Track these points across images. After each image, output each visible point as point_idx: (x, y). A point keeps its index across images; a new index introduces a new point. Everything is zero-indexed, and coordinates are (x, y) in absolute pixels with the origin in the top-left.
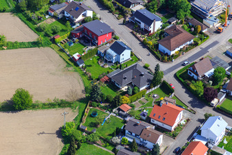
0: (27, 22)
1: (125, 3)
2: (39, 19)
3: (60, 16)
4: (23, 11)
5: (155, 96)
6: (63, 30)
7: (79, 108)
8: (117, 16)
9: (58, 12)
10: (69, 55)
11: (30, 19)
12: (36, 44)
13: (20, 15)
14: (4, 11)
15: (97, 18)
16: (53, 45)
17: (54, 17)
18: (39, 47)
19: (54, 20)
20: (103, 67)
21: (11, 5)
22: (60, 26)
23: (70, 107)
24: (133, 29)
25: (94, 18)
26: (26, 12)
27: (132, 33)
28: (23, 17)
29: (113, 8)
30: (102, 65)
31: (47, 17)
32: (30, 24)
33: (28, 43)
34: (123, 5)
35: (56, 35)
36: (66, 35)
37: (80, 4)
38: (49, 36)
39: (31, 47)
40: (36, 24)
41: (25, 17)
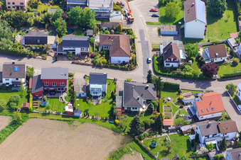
1: (39, 41)
5: (169, 99)
7: (134, 149)
8: (40, 57)
10: (58, 114)
12: (15, 124)
16: (30, 115)
18: (21, 124)
20: (97, 104)
23: (125, 153)
24: (70, 60)
27: (73, 63)
29: (32, 53)
30: (95, 103)
33: (7, 127)
34: (38, 44)
35: (25, 104)
36: (31, 99)
37: (13, 63)
38: (16, 110)
39: (15, 129)
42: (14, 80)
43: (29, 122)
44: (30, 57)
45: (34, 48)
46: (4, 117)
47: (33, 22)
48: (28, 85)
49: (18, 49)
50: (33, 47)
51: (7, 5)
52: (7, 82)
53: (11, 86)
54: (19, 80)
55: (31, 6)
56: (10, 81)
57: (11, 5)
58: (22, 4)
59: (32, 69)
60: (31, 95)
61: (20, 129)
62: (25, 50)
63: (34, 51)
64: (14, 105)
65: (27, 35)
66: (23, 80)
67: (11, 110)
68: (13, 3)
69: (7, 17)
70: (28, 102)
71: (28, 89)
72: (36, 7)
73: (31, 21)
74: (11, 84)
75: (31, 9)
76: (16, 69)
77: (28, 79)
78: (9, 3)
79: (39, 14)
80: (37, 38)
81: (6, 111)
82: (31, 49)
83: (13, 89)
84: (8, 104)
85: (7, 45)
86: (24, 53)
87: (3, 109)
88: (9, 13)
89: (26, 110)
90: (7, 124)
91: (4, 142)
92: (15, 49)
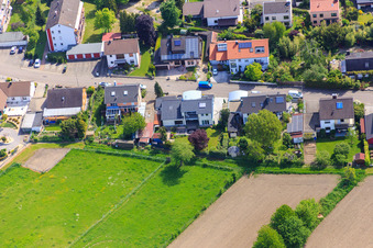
1: (367, 65)
2: (299, 155)
4: (261, 161)
8: (371, 88)
12: (347, 184)
16: (367, 171)
17: (307, 141)
18: (356, 185)
19: (313, 145)
21: (230, 168)
29: (358, 83)
32: (294, 169)
33: (336, 190)
34: (367, 69)
35: (358, 155)
36: (366, 147)
37: (334, 97)
38: (345, 164)
39: (348, 192)
40: (302, 164)
41: (274, 166)
42: (338, 122)
43: (368, 180)
44: (356, 89)
45: (360, 76)
46: (329, 176)
47: (354, 40)
48: (358, 128)
49: (337, 79)
50: (360, 74)
51: (312, 19)
52: (327, 125)
53: (334, 132)
54: (346, 121)
55: (348, 18)
56: (332, 124)
57: (318, 19)
58: (335, 15)
59: (362, 105)
60: (365, 142)
61: (355, 192)
62: (349, 79)
63: (361, 80)
64: (342, 158)
65: (349, 58)
66: (351, 121)
67: (339, 165)
68: (321, 16)
69: (315, 35)
70: (363, 151)
71: (360, 134)
72: (355, 18)
73: (351, 37)
74: (333, 128)
75: (347, 22)
76: (340, 105)
77: (357, 119)
78: (315, 16)
79: (362, 28)
80: (365, 60)
81: (330, 168)
82: (357, 78)
83: (337, 136)
84: (333, 156)
85: (320, 75)
86: (347, 84)
87: (326, 166)
88: (317, 28)
89: (360, 164)
90: (335, 186)
91: (334, 211)
92: (333, 79)
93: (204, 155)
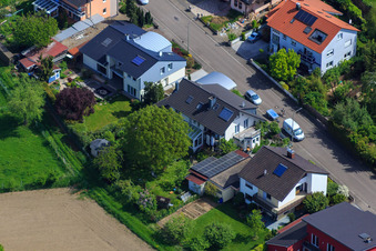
0: (125, 215)
2: (163, 205)
3: (226, 195)
4: (109, 182)
6: (239, 239)
9: (219, 180)
11: (133, 207)
13: (102, 193)
14: (49, 184)
15: (341, 198)
17: (206, 197)
19: (207, 207)
21: (68, 165)
22: (230, 227)
25: (333, 198)
26: (120, 184)
28: (109, 201)
31: (185, 197)
32: (136, 221)
37: (289, 156)
40: (154, 222)
41: (117, 200)
42: (262, 194)
52: (248, 191)
54: (273, 200)
93: (65, 130)
